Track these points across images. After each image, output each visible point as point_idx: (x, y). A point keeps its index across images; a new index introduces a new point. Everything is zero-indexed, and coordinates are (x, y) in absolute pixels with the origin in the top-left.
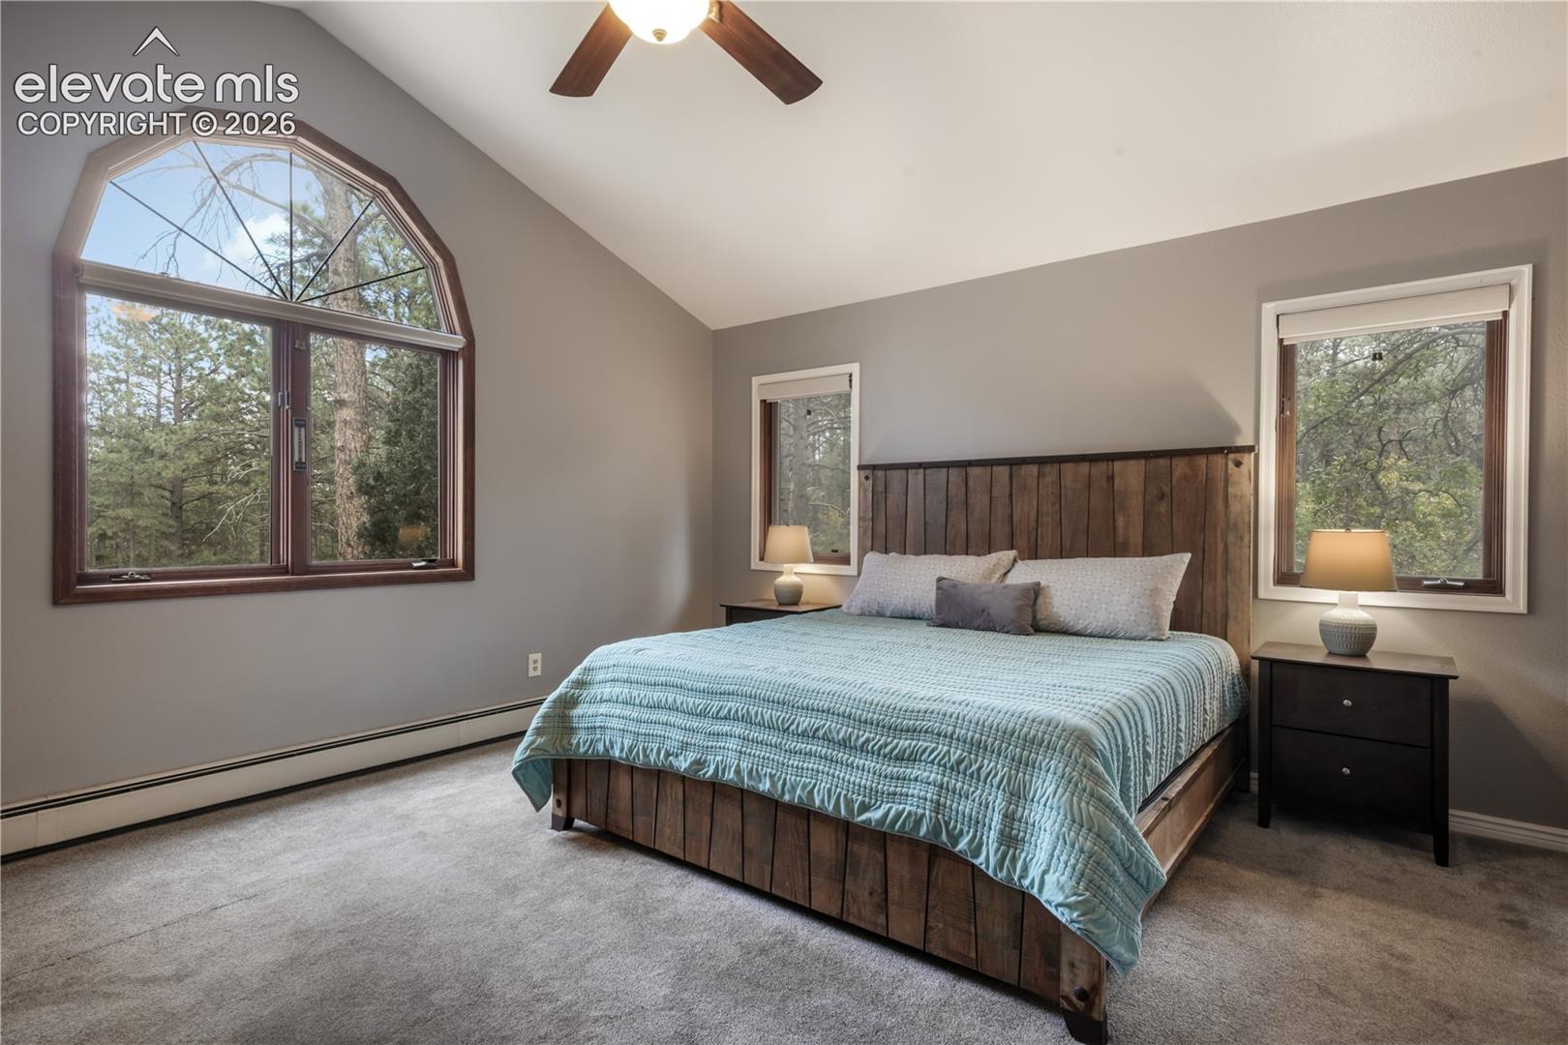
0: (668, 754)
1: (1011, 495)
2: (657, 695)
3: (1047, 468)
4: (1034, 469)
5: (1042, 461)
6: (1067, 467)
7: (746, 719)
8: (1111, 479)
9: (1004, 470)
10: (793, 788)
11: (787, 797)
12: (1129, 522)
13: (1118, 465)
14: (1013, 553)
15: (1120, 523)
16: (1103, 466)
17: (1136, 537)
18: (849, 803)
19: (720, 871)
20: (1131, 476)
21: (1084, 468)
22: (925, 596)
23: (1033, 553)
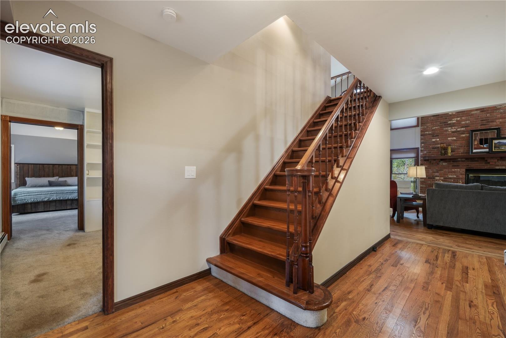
0: (42, 199)
1: (53, 169)
2: (37, 194)
3: (60, 166)
4: (58, 166)
5: (59, 165)
6: (63, 166)
7: (56, 193)
8: (71, 167)
9: (52, 166)
10: (66, 198)
11: (65, 199)
12: (74, 173)
13: (72, 166)
14: (58, 177)
15: (72, 173)
16: (69, 166)
17: (75, 175)
18: (74, 197)
19: (52, 210)
20: (74, 167)
21: (66, 166)
22: (47, 183)
23: (63, 177)
